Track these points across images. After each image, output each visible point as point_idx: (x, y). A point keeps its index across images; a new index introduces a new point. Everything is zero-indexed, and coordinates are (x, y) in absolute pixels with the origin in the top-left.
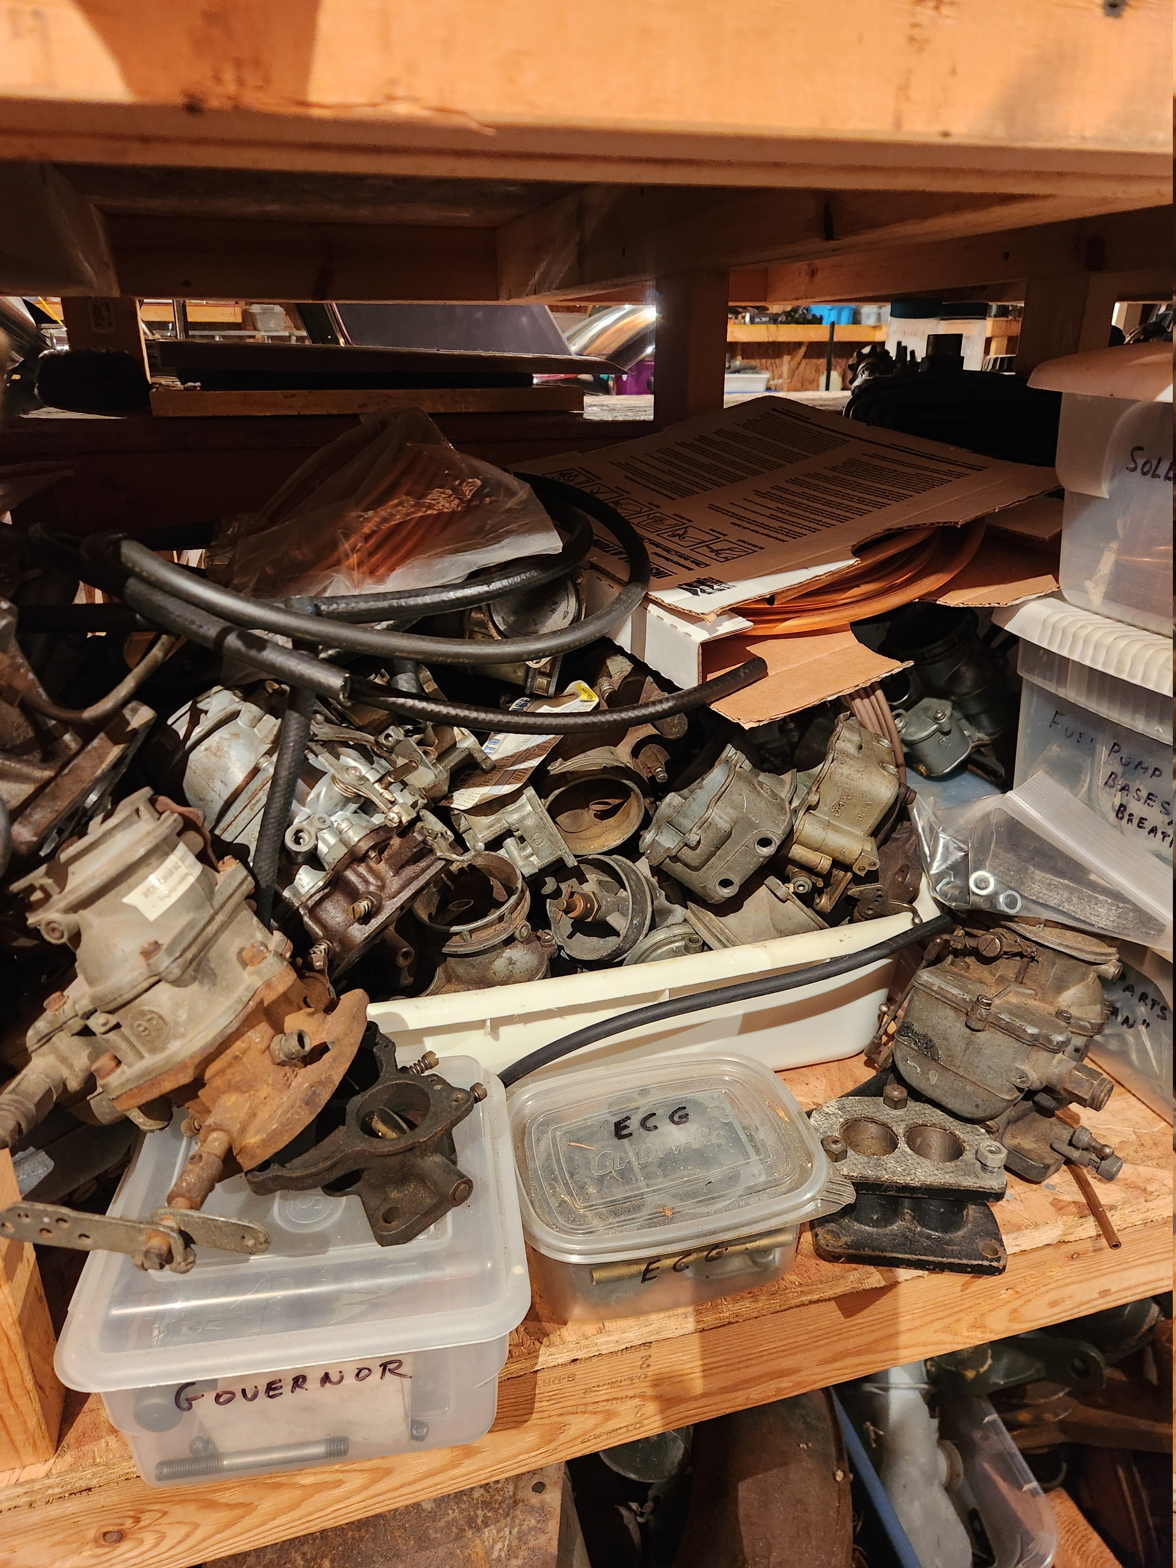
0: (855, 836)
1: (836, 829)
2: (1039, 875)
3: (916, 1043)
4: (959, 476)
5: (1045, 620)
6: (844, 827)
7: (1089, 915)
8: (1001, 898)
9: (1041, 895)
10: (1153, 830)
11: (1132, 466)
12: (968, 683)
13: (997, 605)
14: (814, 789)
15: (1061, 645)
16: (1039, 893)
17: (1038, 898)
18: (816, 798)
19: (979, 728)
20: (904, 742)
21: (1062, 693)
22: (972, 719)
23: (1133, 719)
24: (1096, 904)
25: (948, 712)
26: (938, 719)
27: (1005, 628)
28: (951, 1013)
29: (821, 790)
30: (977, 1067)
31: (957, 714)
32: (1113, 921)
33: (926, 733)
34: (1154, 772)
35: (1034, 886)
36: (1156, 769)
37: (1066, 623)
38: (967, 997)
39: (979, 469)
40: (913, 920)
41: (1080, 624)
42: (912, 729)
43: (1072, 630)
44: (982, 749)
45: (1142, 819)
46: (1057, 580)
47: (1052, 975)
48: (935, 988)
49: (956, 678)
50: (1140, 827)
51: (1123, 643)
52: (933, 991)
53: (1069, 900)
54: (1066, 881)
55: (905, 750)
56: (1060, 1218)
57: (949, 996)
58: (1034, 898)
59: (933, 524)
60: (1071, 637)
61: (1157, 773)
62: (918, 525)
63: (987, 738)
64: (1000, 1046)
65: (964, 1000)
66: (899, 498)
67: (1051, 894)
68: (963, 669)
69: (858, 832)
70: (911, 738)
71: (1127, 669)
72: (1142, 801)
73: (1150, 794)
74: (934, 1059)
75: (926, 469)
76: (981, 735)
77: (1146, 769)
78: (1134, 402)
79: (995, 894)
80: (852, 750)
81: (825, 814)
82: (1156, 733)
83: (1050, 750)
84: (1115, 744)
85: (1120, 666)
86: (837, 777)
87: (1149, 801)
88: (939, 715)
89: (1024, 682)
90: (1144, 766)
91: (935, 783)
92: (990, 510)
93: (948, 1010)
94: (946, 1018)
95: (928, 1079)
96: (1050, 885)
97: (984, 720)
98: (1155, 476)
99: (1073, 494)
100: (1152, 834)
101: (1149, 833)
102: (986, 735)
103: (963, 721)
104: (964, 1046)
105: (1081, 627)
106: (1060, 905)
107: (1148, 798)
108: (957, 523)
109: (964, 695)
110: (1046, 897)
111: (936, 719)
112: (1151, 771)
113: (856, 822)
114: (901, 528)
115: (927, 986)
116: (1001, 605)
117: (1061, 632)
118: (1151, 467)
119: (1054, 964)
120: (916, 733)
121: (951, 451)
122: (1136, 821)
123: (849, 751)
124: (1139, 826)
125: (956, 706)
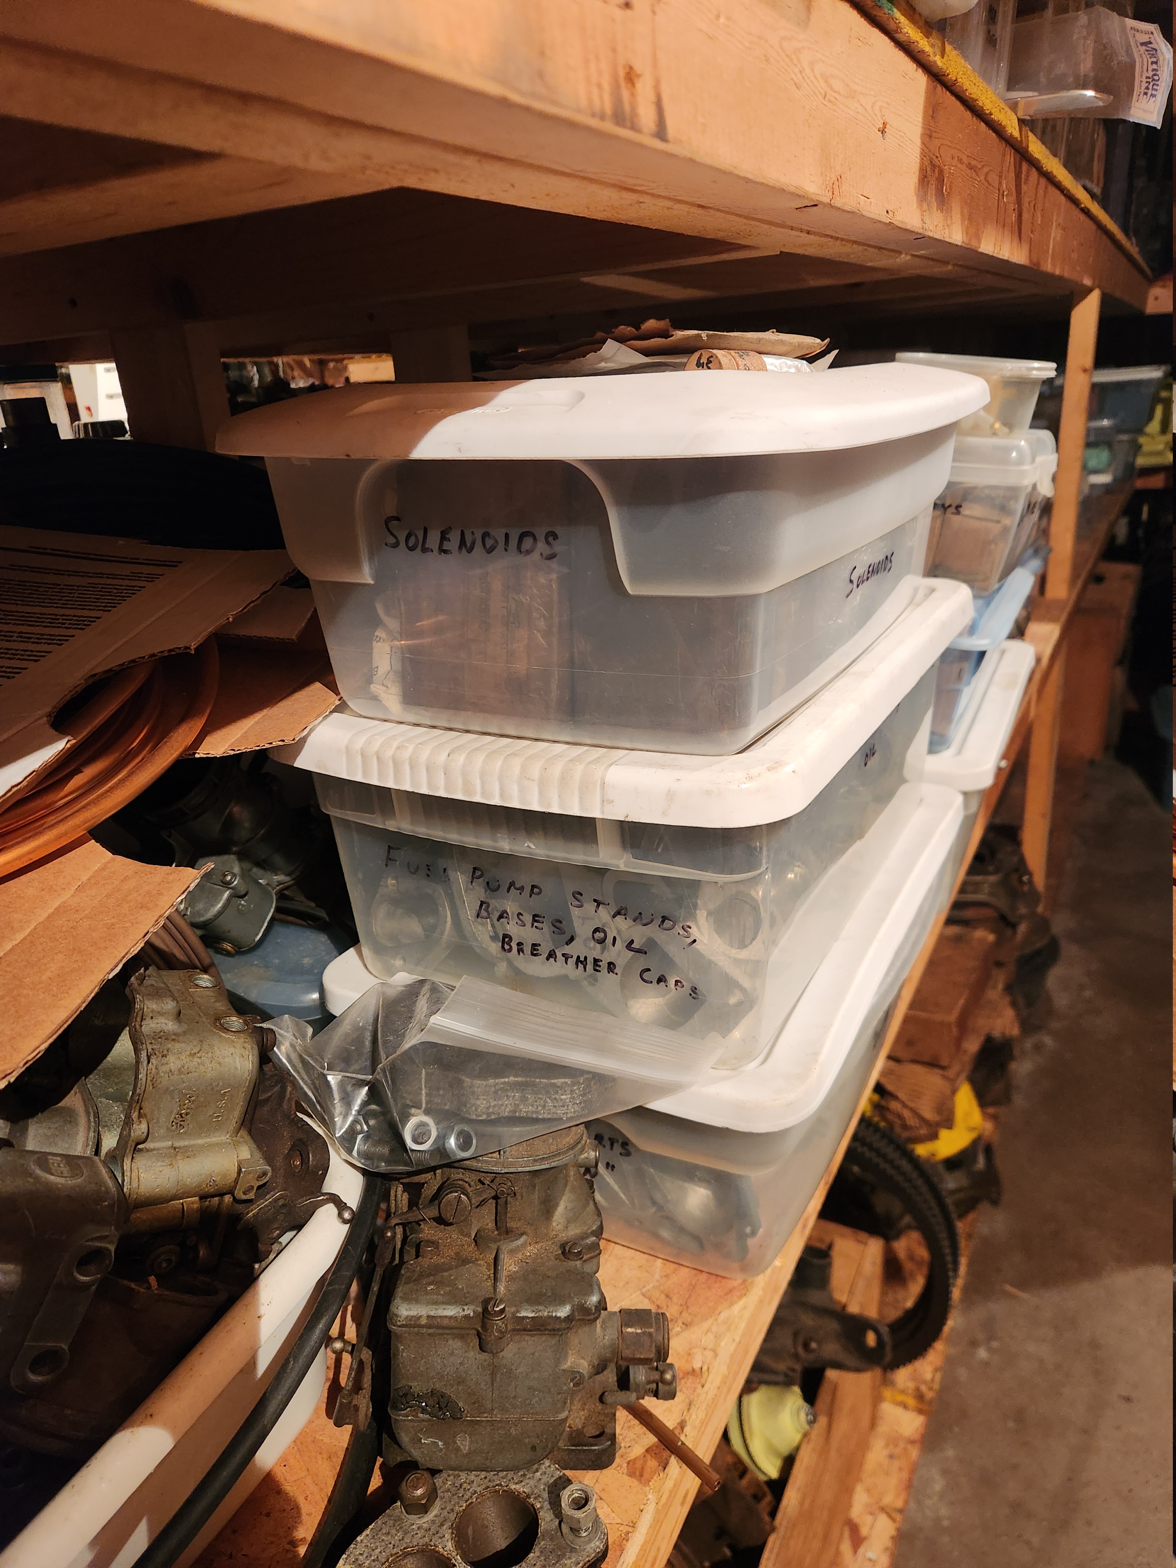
0: (220, 1145)
1: (187, 1153)
2: (479, 1084)
3: (424, 1411)
4: (151, 578)
5: (347, 748)
6: (200, 1142)
7: (554, 1110)
8: (452, 1142)
9: (491, 1110)
10: (551, 955)
11: (392, 540)
12: (247, 825)
13: (281, 743)
14: (135, 1115)
15: (381, 775)
16: (488, 1108)
17: (488, 1115)
18: (144, 1127)
19: (275, 870)
20: (194, 925)
21: (391, 825)
22: (264, 865)
23: (496, 841)
24: (557, 1092)
25: (236, 870)
26: (230, 882)
27: (295, 765)
28: (456, 1344)
29: (146, 1110)
30: (515, 1397)
31: (247, 865)
32: (580, 1103)
33: (220, 905)
34: (532, 890)
35: (478, 1103)
36: (533, 887)
37: (376, 746)
38: (469, 1311)
39: (173, 564)
40: (340, 1215)
41: (395, 744)
42: (200, 906)
43: (389, 753)
44: (286, 892)
45: (534, 945)
46: (337, 693)
47: (536, 1201)
48: (424, 1321)
49: (230, 824)
50: (535, 955)
51: (460, 759)
52: (422, 1326)
53: (524, 1099)
54: (512, 1079)
55: (199, 932)
56: (647, 1489)
57: (446, 1322)
58: (484, 1117)
59: (153, 655)
60: (391, 764)
61: (536, 890)
62: (134, 661)
63: (287, 879)
64: (533, 1354)
65: (467, 1317)
66: (83, 624)
67: (500, 1102)
68: (236, 809)
69: (223, 1137)
70: (202, 919)
71: (478, 788)
72: (529, 924)
73: (534, 916)
74: (457, 1416)
75: (100, 575)
76: (281, 878)
77: (522, 889)
78: (368, 462)
79: (442, 1138)
80: (170, 1026)
81: (163, 1138)
82: (528, 850)
83: (387, 886)
84: (475, 869)
85: (467, 786)
86: (164, 1081)
87: (535, 924)
88: (229, 878)
89: (332, 818)
90: (517, 886)
91: (249, 955)
92: (223, 621)
93: (450, 1342)
94: (452, 1354)
95: (458, 1449)
96: (496, 1092)
97: (278, 859)
98: (425, 550)
99: (323, 583)
100: (552, 960)
101: (548, 959)
102: (287, 875)
103: (255, 870)
104: (488, 1378)
105: (398, 748)
106: (515, 1112)
107: (534, 921)
108: (189, 648)
109: (247, 841)
110: (496, 1108)
111: (226, 885)
112: (528, 889)
113: (215, 1126)
114: (110, 670)
115: (413, 1323)
116: (287, 742)
117: (375, 759)
118: (417, 539)
119: (534, 1187)
120: (207, 910)
121: (121, 545)
122: (527, 949)
123: (166, 1028)
124: (533, 954)
125: (242, 856)
